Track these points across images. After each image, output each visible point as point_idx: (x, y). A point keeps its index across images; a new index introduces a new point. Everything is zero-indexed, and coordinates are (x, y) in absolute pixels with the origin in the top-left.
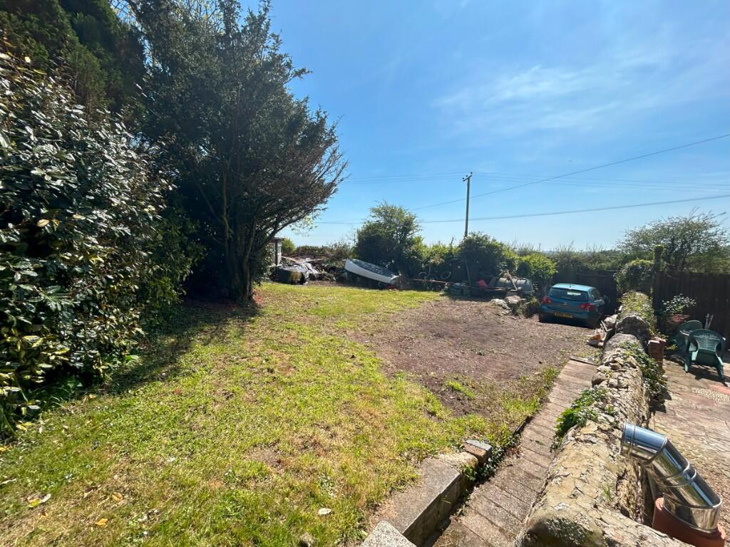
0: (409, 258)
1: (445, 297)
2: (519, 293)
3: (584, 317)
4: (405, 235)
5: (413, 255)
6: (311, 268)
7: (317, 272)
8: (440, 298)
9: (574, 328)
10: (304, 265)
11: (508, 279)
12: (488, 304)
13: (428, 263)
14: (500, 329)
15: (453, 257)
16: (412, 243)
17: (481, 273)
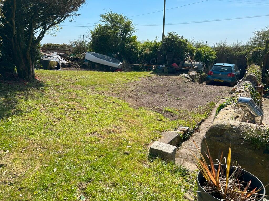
0: (130, 50)
1: (153, 74)
2: (196, 70)
3: (229, 81)
4: (126, 35)
5: (132, 48)
6: (60, 59)
7: (66, 62)
8: (151, 75)
9: (224, 87)
10: (55, 57)
11: (190, 62)
12: (179, 77)
13: (142, 54)
14: (187, 89)
15: (157, 50)
16: (130, 40)
17: (175, 59)
